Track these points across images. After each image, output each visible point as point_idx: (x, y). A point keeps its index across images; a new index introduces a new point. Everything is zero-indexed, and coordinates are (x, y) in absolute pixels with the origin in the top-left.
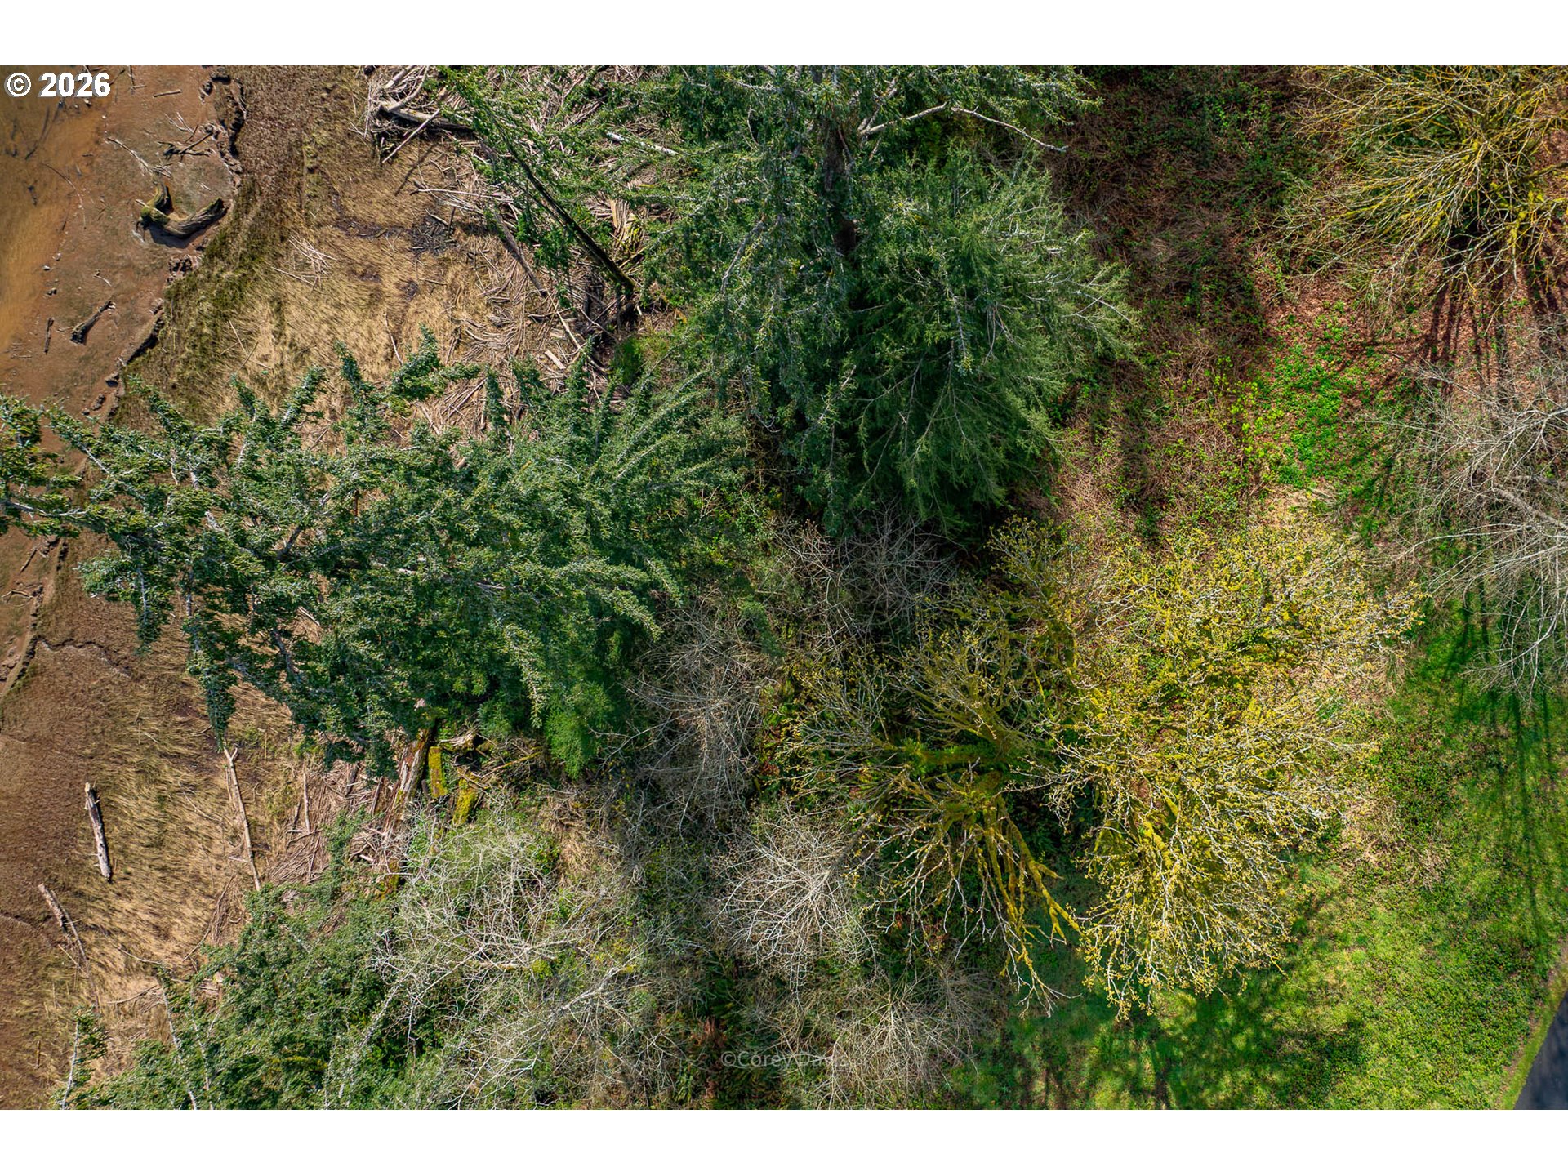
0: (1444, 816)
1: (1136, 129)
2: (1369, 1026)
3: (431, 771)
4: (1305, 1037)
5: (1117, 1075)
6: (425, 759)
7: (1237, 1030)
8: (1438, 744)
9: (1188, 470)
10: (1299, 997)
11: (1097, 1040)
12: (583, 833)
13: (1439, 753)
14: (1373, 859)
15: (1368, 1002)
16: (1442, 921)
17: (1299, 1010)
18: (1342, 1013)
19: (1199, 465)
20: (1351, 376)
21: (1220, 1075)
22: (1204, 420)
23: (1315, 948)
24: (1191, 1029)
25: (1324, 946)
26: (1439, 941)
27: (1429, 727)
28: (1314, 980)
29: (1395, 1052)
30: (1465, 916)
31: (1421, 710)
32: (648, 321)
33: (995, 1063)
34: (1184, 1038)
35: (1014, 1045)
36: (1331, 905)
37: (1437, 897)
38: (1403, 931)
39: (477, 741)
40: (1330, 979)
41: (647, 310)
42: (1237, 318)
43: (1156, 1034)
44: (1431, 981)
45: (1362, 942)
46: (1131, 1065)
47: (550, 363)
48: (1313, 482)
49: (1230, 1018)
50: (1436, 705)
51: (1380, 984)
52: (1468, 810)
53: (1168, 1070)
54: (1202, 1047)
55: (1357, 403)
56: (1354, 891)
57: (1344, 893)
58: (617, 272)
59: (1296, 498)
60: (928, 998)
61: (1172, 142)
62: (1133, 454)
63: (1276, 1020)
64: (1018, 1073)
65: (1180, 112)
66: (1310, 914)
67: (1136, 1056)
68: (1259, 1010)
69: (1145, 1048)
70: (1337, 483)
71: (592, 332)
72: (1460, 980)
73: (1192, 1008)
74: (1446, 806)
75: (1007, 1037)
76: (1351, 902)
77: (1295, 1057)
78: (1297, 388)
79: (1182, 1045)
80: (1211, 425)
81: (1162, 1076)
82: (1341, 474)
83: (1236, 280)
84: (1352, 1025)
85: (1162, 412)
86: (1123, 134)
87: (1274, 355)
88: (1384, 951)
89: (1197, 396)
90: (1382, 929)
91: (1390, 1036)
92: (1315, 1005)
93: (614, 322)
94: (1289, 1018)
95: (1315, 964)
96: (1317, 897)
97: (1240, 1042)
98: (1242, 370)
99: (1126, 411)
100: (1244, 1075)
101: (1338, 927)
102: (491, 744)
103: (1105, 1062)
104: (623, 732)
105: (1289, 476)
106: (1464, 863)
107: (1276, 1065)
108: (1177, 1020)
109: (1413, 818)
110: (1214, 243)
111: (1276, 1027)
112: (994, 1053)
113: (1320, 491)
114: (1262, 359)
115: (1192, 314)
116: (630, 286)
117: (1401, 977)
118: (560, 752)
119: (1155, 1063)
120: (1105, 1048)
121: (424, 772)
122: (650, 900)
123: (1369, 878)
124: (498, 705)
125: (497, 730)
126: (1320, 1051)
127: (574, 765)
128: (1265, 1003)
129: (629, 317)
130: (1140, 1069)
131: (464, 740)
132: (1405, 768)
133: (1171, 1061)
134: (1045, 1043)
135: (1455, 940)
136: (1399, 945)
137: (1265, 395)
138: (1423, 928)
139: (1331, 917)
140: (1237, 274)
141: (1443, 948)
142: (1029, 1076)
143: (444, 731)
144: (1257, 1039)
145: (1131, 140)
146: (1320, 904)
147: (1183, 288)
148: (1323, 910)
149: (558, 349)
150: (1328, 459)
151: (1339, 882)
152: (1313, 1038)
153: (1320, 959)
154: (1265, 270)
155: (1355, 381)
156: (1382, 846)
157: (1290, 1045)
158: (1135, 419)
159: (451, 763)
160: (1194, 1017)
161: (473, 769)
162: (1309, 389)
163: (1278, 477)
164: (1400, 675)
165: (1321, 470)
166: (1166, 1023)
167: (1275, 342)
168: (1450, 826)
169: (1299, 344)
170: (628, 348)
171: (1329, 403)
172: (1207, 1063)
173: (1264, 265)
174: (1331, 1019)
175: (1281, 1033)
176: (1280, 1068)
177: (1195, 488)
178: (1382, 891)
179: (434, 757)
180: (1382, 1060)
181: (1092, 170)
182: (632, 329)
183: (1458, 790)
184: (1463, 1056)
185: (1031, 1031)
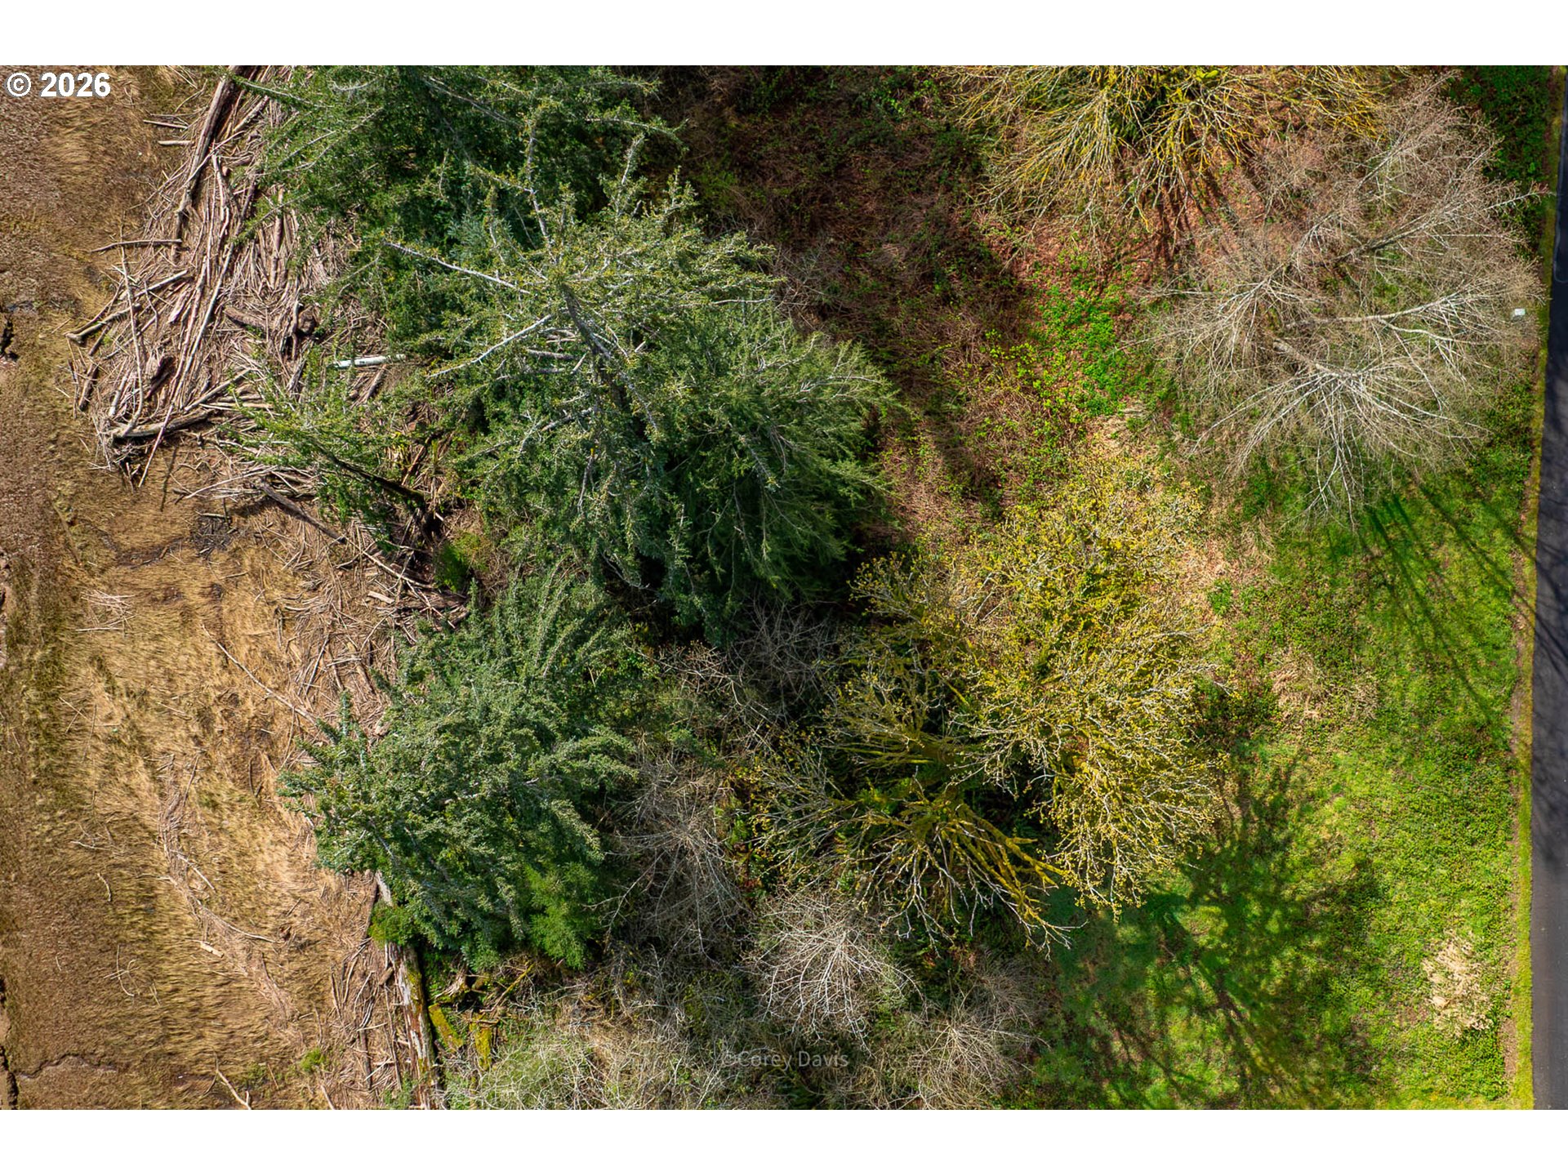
0: (1358, 648)
1: (821, 146)
2: (1376, 860)
3: (439, 1030)
4: (1325, 895)
5: (1180, 1005)
6: (428, 1020)
7: (1266, 917)
8: (1327, 588)
9: (1004, 442)
10: (1306, 863)
11: (1150, 983)
12: (606, 1022)
13: (1330, 596)
14: (1315, 714)
15: (1365, 840)
16: (1397, 740)
17: (1310, 875)
18: (1348, 859)
19: (1012, 434)
20: (1112, 295)
21: (1269, 963)
22: (999, 392)
23: (1301, 815)
24: (1227, 935)
25: (1309, 809)
26: (1402, 759)
27: (1312, 577)
28: (1311, 843)
29: (1408, 872)
30: (1415, 726)
31: (1300, 565)
32: (452, 522)
33: (1068, 1044)
34: (1224, 945)
35: (1079, 1020)
36: (1299, 771)
37: (1384, 719)
38: (1367, 764)
39: (469, 981)
40: (1325, 835)
41: (447, 513)
42: (988, 286)
43: (1198, 954)
44: (1411, 797)
45: (1338, 790)
46: (1188, 991)
47: (377, 602)
48: (1121, 404)
49: (1255, 909)
50: (1311, 554)
51: (1369, 819)
52: (1378, 634)
53: (1222, 979)
54: (1242, 947)
55: (1128, 317)
56: (1312, 749)
57: (1304, 754)
58: (404, 491)
59: (1113, 424)
60: (978, 1002)
61: (860, 146)
62: (951, 449)
63: (1295, 892)
64: (1094, 1043)
65: (855, 113)
66: (1283, 787)
67: (1189, 981)
68: (1277, 891)
69: (1193, 970)
70: (1143, 395)
71: (404, 556)
72: (1436, 784)
73: (1219, 917)
74: (1356, 639)
75: (1069, 1018)
76: (1313, 760)
77: (1324, 917)
78: (1070, 326)
79: (1224, 953)
80: (1007, 394)
81: (1219, 989)
82: (1142, 385)
83: (972, 253)
84: (1361, 865)
85: (959, 401)
86: (812, 156)
87: (1038, 305)
88: (1360, 790)
89: (984, 373)
90: (1349, 771)
91: (1397, 860)
92: (1322, 864)
93: (420, 538)
94: (1305, 885)
95: (1307, 828)
96: (1283, 769)
97: (1273, 926)
98: (1014, 330)
99: (927, 413)
100: (1289, 953)
101: (1312, 787)
102: (483, 978)
103: (1166, 999)
104: (615, 893)
105: (1098, 408)
106: (1394, 681)
107: (1312, 930)
108: (1212, 933)
109: (1329, 661)
110: (937, 225)
111: (1298, 898)
112: (1065, 1037)
113: (1134, 408)
114: (1027, 313)
115: (947, 299)
116: (419, 498)
117: (1384, 805)
118: (556, 951)
119: (1208, 978)
120: (1160, 987)
121: (433, 1033)
122: (698, 1037)
123: (1319, 732)
124: (478, 936)
125: (485, 960)
126: (1344, 902)
127: (576, 955)
128: (1280, 883)
129: (433, 527)
130: (1197, 990)
131: (458, 985)
132: (1307, 621)
133: (1221, 971)
134: (1105, 1007)
135: (1416, 752)
136: (1370, 778)
137: (1043, 344)
138: (1384, 753)
139: (1303, 781)
140: (972, 246)
141: (1409, 762)
142: (1105, 1042)
143: (434, 987)
144: (1286, 917)
145: (821, 158)
146: (1288, 774)
147: (928, 278)
148: (1293, 778)
149: (380, 585)
150: (1124, 377)
151: (1296, 748)
152: (1332, 893)
153: (1309, 822)
154: (994, 232)
155: (1116, 298)
156: (1318, 699)
157: (1316, 909)
158: (939, 418)
159: (455, 1014)
160: (1224, 924)
161: (477, 1010)
162: (1080, 322)
163: (1088, 413)
164: (1269, 542)
165: (1124, 390)
166: (1202, 941)
167: (1032, 293)
168: (1368, 655)
169: (1054, 285)
170: (448, 555)
171: (1102, 326)
172: (1253, 958)
173: (990, 224)
174: (1341, 869)
175: (1304, 901)
176: (1317, 932)
177: (1019, 456)
178: (1334, 738)
179: (437, 1015)
180: (1400, 885)
181: (798, 201)
182: (440, 535)
183: (1361, 620)
184: (1468, 849)
185: (1088, 1001)
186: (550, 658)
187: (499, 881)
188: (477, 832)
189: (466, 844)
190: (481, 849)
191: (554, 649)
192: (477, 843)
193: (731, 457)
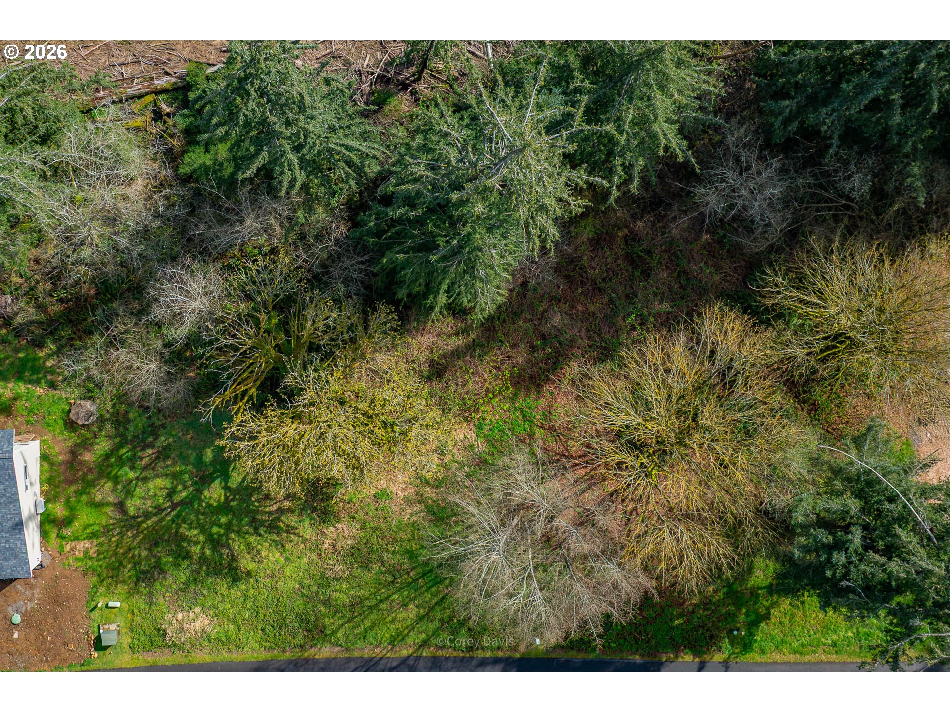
0: (361, 566)
1: (610, 280)
2: (251, 580)
3: (142, 100)
4: (232, 555)
5: (172, 483)
6: (147, 94)
7: (220, 526)
8: (391, 549)
9: (460, 380)
10: (248, 545)
11: (183, 468)
12: (150, 186)
13: (388, 551)
14: (326, 546)
15: (262, 574)
16: (314, 589)
17: (242, 547)
18: (252, 566)
19: (464, 384)
20: (539, 432)
21: (196, 528)
22: (486, 376)
23: (273, 541)
24: (209, 506)
25: (277, 545)
26: (304, 592)
27: (397, 542)
28: (259, 547)
29: (246, 597)
30: (322, 597)
31: (402, 535)
32: (407, 96)
33: (149, 426)
34: (204, 505)
35: (162, 431)
36: (296, 539)
37: (325, 581)
38: (301, 574)
39: (168, 115)
40: (263, 554)
41: (412, 94)
42: (541, 368)
43: (199, 491)
44: (285, 597)
45: (287, 559)
46: (180, 487)
47: (364, 60)
48: (483, 440)
49: (223, 520)
50: (409, 541)
51: (272, 576)
52: (368, 576)
53: (186, 504)
54: (203, 514)
55: (528, 441)
56: (308, 545)
57: (305, 541)
58: (422, 71)
59: (472, 436)
60: (170, 378)
61: (611, 301)
62: (457, 354)
63: (233, 541)
64: (151, 439)
65: (627, 296)
66: (288, 532)
67: (185, 487)
68: (233, 531)
69: (191, 489)
70: (487, 450)
71: (388, 72)
72: (293, 609)
73: (219, 501)
74: (365, 566)
75: (163, 426)
76: (302, 546)
77: (221, 554)
78: (522, 411)
79: (200, 505)
80: (485, 381)
81: (182, 503)
82: (492, 450)
83: (557, 360)
84: (249, 574)
85: (480, 356)
86: (605, 275)
87: (533, 395)
88: (288, 571)
89: (495, 368)
90: (297, 565)
91: (252, 591)
92: (249, 553)
93: (398, 80)
94: (237, 545)
95: (267, 545)
96: (297, 531)
97: (215, 529)
98: (518, 383)
99: (474, 340)
100: (202, 538)
101: (288, 546)
102: (170, 122)
103: (175, 476)
104: (218, 188)
105: (480, 427)
106: (345, 586)
107: (214, 549)
108: (210, 498)
109: (354, 552)
110: (571, 341)
111: (230, 542)
112: (153, 424)
113: (481, 446)
114: (528, 389)
115: (533, 348)
116: (419, 79)
117: (280, 583)
118: (187, 159)
119: (186, 497)
120: (181, 473)
121: (140, 97)
122: (145, 234)
123: (317, 548)
124: (192, 119)
125: (180, 122)
126: (230, 565)
127: (184, 169)
128: (238, 532)
129: (404, 86)
130: (180, 492)
131: (166, 109)
132: (374, 540)
133: (191, 503)
134: (169, 444)
135: (308, 599)
136: (294, 575)
137: (513, 398)
138: (307, 582)
139: (291, 541)
140: (560, 359)
141: (303, 595)
142: (151, 445)
143: (165, 96)
144: (220, 536)
145: (604, 280)
146: (295, 534)
147: (543, 337)
148: (292, 536)
149: (373, 60)
150: (496, 441)
151: (308, 537)
152: (234, 559)
153: (270, 545)
154: (568, 370)
155: (537, 434)
156: (334, 547)
157: (225, 551)
158: (471, 347)
159: (151, 108)
160: (215, 504)
161: (153, 119)
162: (524, 417)
163: (477, 423)
164: (414, 518)
165: (489, 441)
166: (206, 493)
167: (539, 392)
168: (358, 572)
169: (542, 402)
170: (390, 95)
171: (522, 428)
172: (198, 520)
173: (574, 368)
174: (246, 563)
175: (229, 544)
176: (213, 552)
177: (453, 388)
178: (314, 556)
179: (150, 98)
180: (239, 594)
181: (581, 269)
182: (400, 90)
183: (375, 567)
184: (259, 628)
185: (172, 435)
186: (339, 148)
187: (226, 128)
188: (250, 115)
189: (244, 110)
190: (242, 117)
191: (344, 151)
192: (246, 116)
193: (446, 236)
